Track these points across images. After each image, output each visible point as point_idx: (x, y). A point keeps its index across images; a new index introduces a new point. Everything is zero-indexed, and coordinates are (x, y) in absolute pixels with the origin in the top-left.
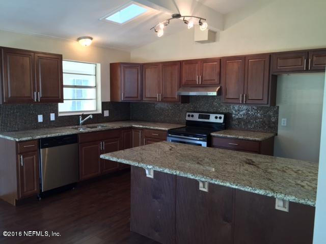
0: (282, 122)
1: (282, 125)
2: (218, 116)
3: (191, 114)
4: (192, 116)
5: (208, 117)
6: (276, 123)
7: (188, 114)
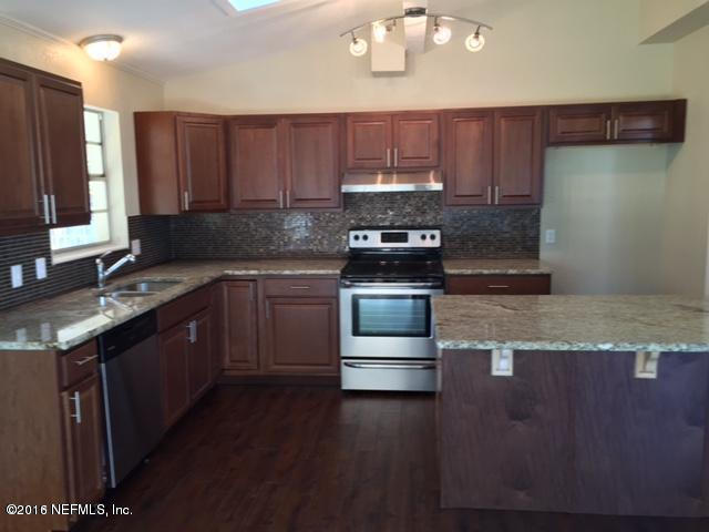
0: (548, 236)
1: (548, 241)
2: (428, 233)
3: (361, 233)
4: (365, 238)
5: (404, 238)
6: (536, 239)
7: (353, 234)
